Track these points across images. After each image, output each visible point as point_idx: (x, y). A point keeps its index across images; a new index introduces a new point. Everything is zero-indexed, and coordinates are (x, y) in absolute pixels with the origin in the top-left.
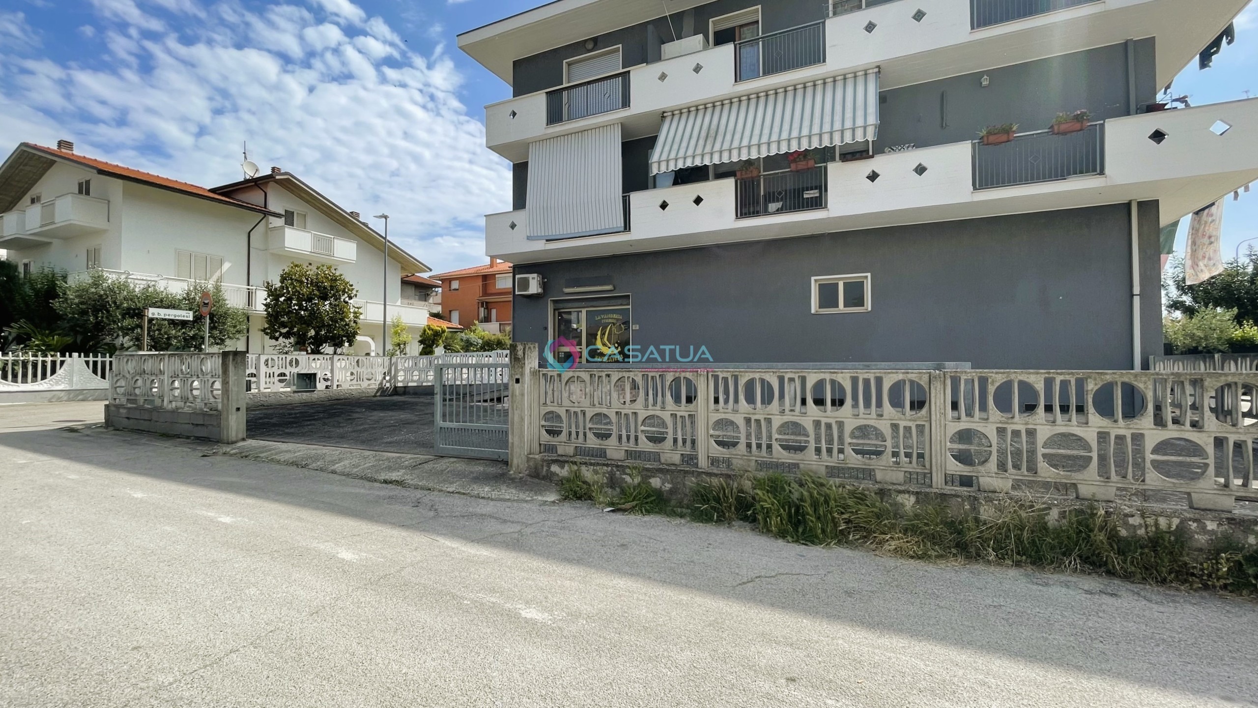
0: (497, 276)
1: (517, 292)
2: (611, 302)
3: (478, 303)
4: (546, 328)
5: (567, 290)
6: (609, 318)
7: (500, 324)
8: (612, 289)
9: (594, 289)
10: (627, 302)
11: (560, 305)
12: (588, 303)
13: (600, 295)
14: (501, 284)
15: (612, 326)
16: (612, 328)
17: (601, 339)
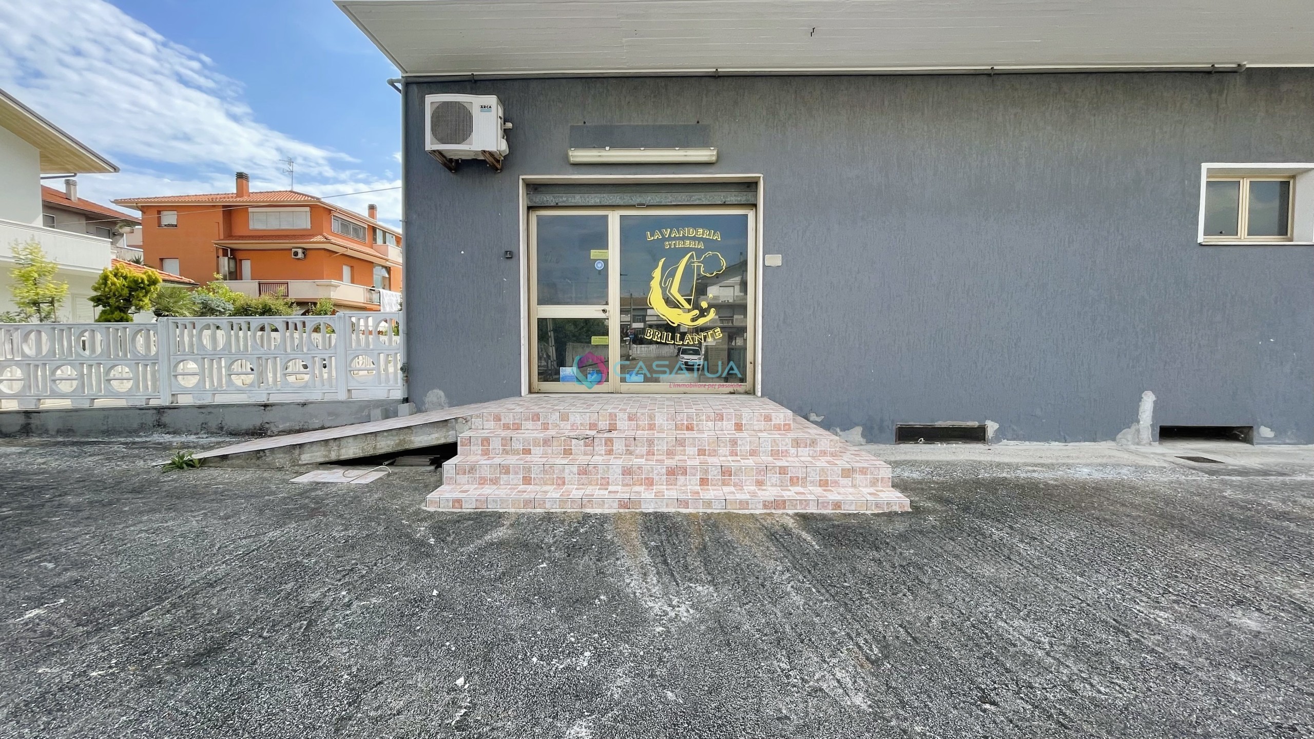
0: (250, 210)
1: (430, 144)
2: (696, 197)
3: (217, 249)
4: (511, 252)
5: (580, 155)
6: (684, 238)
7: (259, 284)
8: (714, 159)
9: (662, 156)
10: (742, 198)
11: (549, 199)
12: (627, 198)
13: (674, 173)
14: (258, 222)
15: (692, 257)
16: (694, 263)
17: (664, 290)
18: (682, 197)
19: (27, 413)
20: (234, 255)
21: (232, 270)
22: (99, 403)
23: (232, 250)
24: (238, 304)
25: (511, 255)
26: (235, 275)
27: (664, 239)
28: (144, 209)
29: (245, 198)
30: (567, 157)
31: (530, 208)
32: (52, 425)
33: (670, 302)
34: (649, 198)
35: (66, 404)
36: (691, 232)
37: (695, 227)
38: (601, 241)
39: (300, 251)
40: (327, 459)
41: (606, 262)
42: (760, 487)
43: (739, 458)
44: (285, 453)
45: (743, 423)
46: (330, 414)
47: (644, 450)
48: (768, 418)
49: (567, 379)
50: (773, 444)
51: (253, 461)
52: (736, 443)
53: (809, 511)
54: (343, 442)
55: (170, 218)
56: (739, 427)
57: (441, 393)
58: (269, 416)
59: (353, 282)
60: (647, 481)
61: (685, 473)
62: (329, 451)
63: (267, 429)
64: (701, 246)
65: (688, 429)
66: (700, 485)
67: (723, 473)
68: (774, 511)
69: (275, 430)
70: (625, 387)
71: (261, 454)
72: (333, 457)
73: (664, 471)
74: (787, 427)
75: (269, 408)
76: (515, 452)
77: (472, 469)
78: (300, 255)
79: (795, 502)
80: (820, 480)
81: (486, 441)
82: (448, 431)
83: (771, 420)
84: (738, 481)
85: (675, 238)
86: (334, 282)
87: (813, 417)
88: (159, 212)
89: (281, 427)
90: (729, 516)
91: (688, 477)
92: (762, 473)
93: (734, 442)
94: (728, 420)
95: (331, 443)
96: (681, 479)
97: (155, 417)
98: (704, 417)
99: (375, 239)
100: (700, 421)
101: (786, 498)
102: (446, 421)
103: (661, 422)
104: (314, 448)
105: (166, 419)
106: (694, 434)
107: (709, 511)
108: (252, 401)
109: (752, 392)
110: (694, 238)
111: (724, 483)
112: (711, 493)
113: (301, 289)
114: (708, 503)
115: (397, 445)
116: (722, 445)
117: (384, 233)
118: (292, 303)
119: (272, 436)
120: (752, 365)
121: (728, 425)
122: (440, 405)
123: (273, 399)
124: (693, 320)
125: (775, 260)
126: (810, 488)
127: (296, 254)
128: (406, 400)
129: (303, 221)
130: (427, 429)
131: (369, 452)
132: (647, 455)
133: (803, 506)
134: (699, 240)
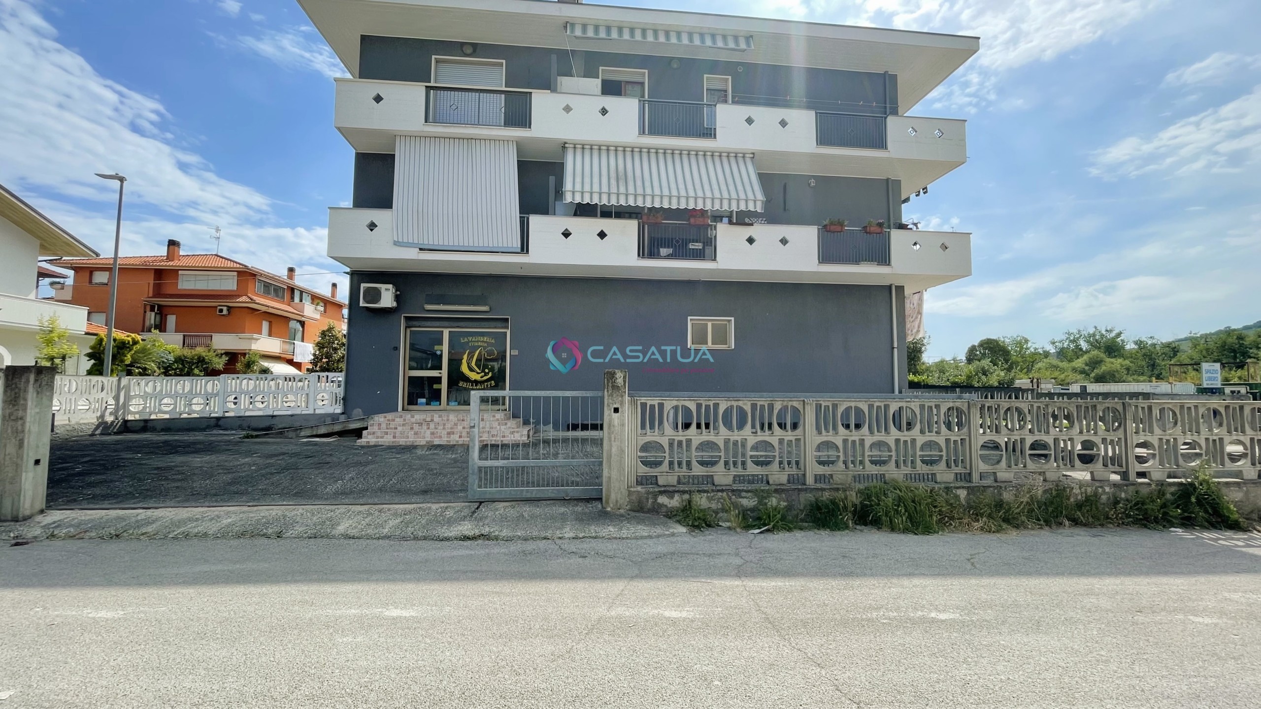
0: (180, 272)
2: (483, 324)
3: (145, 305)
4: (396, 348)
5: (430, 307)
6: (478, 341)
7: (184, 336)
8: (487, 309)
9: (466, 308)
10: (503, 325)
11: (415, 323)
12: (452, 324)
13: (472, 315)
14: (186, 284)
15: (481, 350)
16: (482, 352)
17: (468, 364)
18: (476, 324)
19: (146, 421)
20: (162, 312)
21: (158, 323)
23: (159, 306)
24: (175, 356)
25: (396, 349)
26: (161, 327)
27: (469, 342)
28: (79, 269)
29: (175, 263)
30: (424, 308)
31: (406, 327)
32: (159, 427)
33: (471, 370)
34: (462, 324)
36: (482, 339)
37: (483, 337)
38: (440, 343)
39: (225, 309)
41: (442, 351)
44: (293, 432)
46: (305, 420)
49: (422, 404)
51: (279, 435)
55: (101, 278)
57: (360, 410)
58: (277, 420)
59: (270, 335)
60: (439, 437)
63: (273, 427)
64: (486, 345)
66: (459, 438)
69: (277, 428)
70: (449, 407)
71: (282, 433)
72: (315, 433)
73: (446, 433)
74: (504, 421)
75: (274, 418)
76: (391, 429)
77: (374, 433)
78: (225, 312)
81: (380, 425)
82: (363, 423)
85: (474, 341)
86: (255, 336)
88: (91, 273)
89: (280, 426)
91: (455, 435)
92: (482, 433)
95: (314, 428)
97: (215, 422)
99: (292, 298)
102: (364, 419)
104: (307, 430)
109: (506, 409)
110: (483, 341)
112: (461, 440)
113: (224, 342)
115: (341, 429)
117: (301, 292)
118: (222, 354)
122: (360, 414)
123: (276, 413)
124: (482, 377)
125: (515, 352)
127: (221, 311)
128: (343, 413)
129: (230, 284)
130: (354, 423)
131: (330, 431)
133: (490, 442)
134: (485, 342)
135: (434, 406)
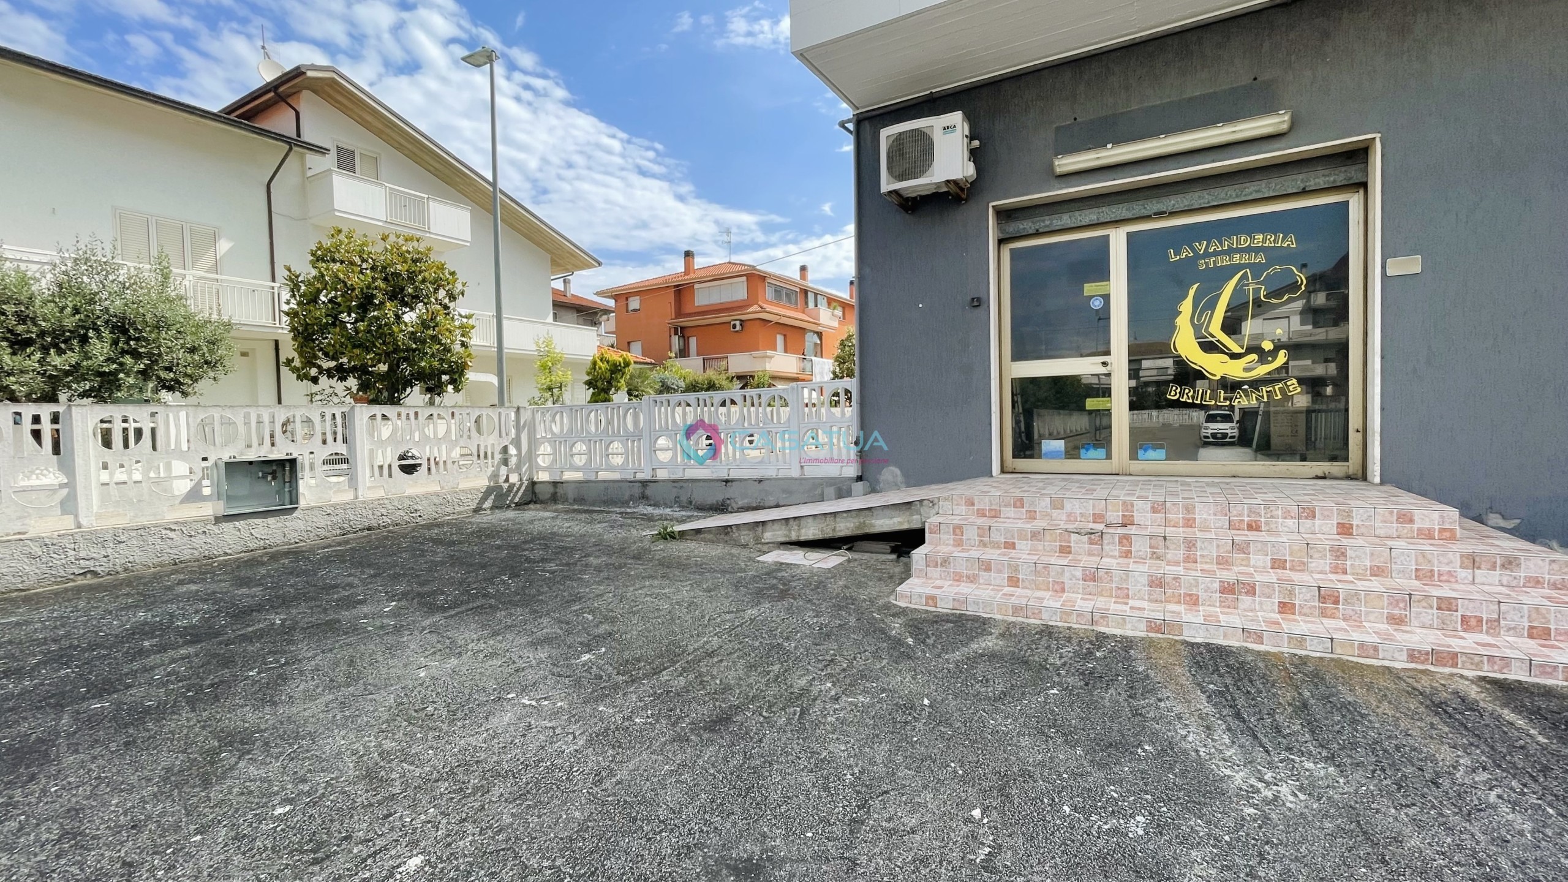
1: (887, 184)
2: (1252, 189)
3: (670, 328)
4: (979, 299)
5: (1067, 163)
6: (1230, 252)
7: (704, 359)
8: (1285, 127)
9: (1194, 140)
10: (1339, 176)
11: (1027, 226)
12: (1137, 208)
13: (1213, 161)
14: (703, 298)
15: (1244, 277)
16: (1247, 285)
17: (1196, 328)
18: (1229, 193)
19: (555, 484)
20: (683, 332)
21: (682, 348)
22: (603, 475)
23: (682, 328)
24: (687, 381)
25: (978, 303)
26: (683, 353)
27: (1197, 256)
28: (616, 298)
29: (692, 276)
30: (1051, 166)
31: (1001, 242)
32: (571, 495)
33: (1208, 346)
34: (1173, 202)
35: (578, 476)
36: (1244, 241)
37: (1250, 233)
38: (1102, 272)
39: (738, 323)
40: (787, 539)
41: (1106, 298)
42: (1397, 627)
43: (1350, 578)
44: (750, 530)
45: (1355, 523)
46: (784, 491)
47: (1181, 554)
48: (1405, 518)
49: (1053, 455)
50: (1421, 559)
51: (722, 536)
52: (1344, 554)
53: (1512, 677)
54: (803, 522)
55: (634, 303)
56: (1345, 530)
57: (897, 471)
58: (731, 492)
59: (786, 351)
60: (1188, 598)
61: (1252, 591)
62: (790, 531)
63: (728, 505)
64: (1261, 259)
65: (1250, 527)
66: (1280, 612)
67: (1322, 598)
68: (1432, 668)
69: (735, 506)
70: (1136, 466)
71: (729, 529)
72: (794, 537)
73: (1216, 585)
74: (1450, 536)
75: (730, 484)
76: (996, 545)
77: (945, 562)
78: (738, 328)
79: (1477, 659)
80: (1531, 628)
81: (958, 529)
82: (911, 515)
83: (1411, 521)
84: (1352, 613)
85: (1216, 254)
86: (769, 353)
87: (1495, 519)
88: (627, 299)
89: (740, 503)
90: (1341, 664)
91: (1257, 599)
92: (1402, 605)
93: (1340, 553)
94: (1326, 517)
95: (791, 522)
96: (1246, 601)
97: (641, 490)
98: (1280, 512)
100: (1272, 517)
101: (1458, 650)
102: (910, 503)
103: (1205, 516)
104: (776, 526)
105: (648, 492)
106: (1263, 536)
107: (1302, 653)
108: (715, 476)
109: (1363, 476)
110: (1248, 250)
111: (1324, 614)
112: (1301, 626)
113: (739, 363)
114: (1301, 640)
115: (858, 528)
116: (1316, 555)
117: (816, 294)
118: (733, 378)
119: (731, 512)
120: (1360, 435)
121: (1324, 528)
122: (896, 485)
123: (734, 474)
125: (1410, 265)
126: (1508, 639)
127: (734, 326)
128: (860, 478)
129: (740, 292)
130: (887, 512)
132: (1184, 562)
133: (1496, 668)
134: (1257, 250)
135: (1091, 461)
